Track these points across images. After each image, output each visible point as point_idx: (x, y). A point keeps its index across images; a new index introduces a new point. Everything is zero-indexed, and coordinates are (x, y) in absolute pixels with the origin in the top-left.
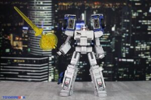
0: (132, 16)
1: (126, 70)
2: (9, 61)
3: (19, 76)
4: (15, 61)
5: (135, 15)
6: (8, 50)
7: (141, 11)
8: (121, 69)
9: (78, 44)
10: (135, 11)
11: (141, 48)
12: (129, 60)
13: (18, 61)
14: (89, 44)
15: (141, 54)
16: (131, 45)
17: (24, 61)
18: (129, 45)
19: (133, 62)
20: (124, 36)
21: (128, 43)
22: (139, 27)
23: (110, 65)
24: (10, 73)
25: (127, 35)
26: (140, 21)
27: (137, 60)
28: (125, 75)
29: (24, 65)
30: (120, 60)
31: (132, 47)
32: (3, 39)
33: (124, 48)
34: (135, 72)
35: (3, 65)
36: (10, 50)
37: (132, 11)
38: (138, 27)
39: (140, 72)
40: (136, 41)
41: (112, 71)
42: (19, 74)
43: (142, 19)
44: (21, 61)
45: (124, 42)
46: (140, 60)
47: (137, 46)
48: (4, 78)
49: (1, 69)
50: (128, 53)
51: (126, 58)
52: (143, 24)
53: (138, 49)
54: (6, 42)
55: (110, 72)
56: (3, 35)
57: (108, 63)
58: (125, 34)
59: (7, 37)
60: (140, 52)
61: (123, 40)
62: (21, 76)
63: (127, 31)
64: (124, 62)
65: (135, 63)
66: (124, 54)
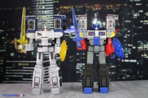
0: (133, 16)
1: (129, 71)
2: (14, 64)
3: (24, 79)
4: (20, 64)
5: (136, 15)
6: (12, 54)
7: (142, 11)
8: (125, 70)
9: (40, 44)
10: (136, 12)
11: (143, 49)
12: (131, 61)
13: (23, 64)
14: (50, 44)
15: (143, 54)
16: (134, 46)
17: (28, 64)
18: (132, 45)
19: (137, 62)
20: (126, 37)
21: (130, 44)
22: (141, 27)
23: (113, 66)
24: (15, 76)
25: (129, 35)
26: (141, 21)
27: (140, 61)
28: (128, 76)
29: (28, 68)
30: (123, 61)
31: (134, 48)
32: (8, 44)
33: (126, 49)
34: (138, 73)
35: (8, 69)
36: (15, 54)
37: (133, 11)
38: (139, 28)
39: (143, 72)
40: (139, 42)
41: (115, 72)
42: (24, 78)
43: (143, 20)
44: (25, 64)
45: (126, 43)
46: (142, 60)
47: (139, 46)
48: (9, 81)
49: (7, 73)
50: (130, 53)
51: (129, 58)
52: (144, 24)
53: (140, 49)
54: (11, 46)
55: (113, 73)
56: (8, 39)
57: (111, 64)
58: (126, 35)
59: (11, 41)
60: (143, 52)
61: (125, 41)
62: (25, 79)
63: (129, 31)
64: (127, 62)
65: (138, 63)
66: (126, 54)
